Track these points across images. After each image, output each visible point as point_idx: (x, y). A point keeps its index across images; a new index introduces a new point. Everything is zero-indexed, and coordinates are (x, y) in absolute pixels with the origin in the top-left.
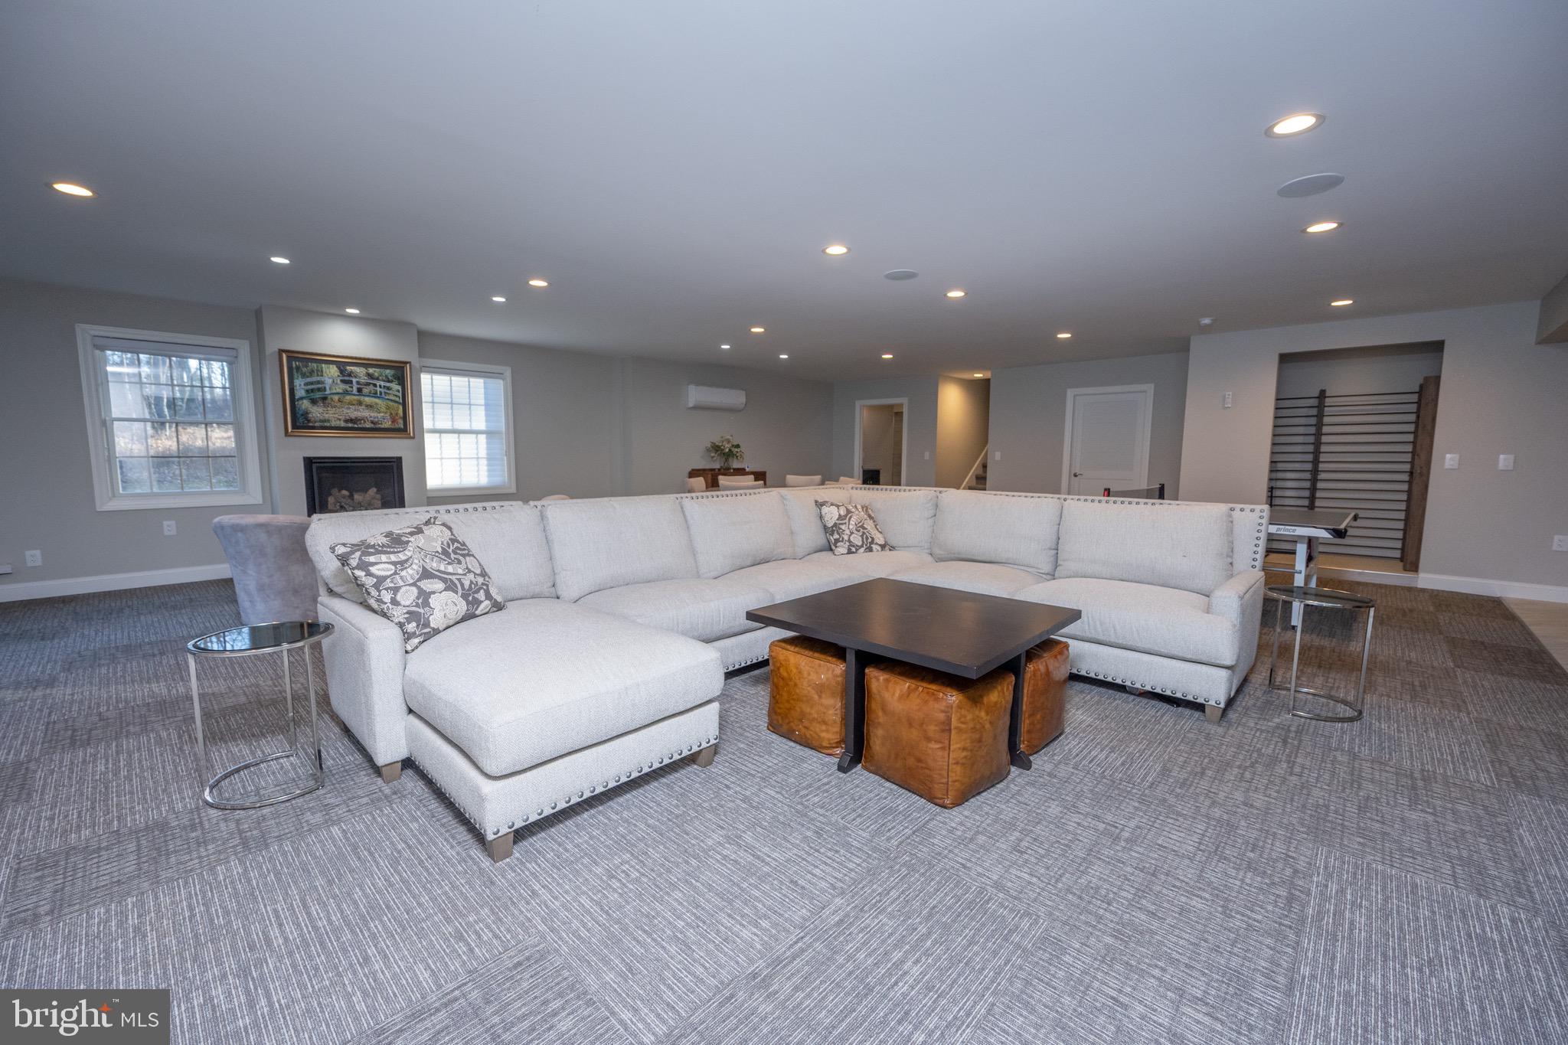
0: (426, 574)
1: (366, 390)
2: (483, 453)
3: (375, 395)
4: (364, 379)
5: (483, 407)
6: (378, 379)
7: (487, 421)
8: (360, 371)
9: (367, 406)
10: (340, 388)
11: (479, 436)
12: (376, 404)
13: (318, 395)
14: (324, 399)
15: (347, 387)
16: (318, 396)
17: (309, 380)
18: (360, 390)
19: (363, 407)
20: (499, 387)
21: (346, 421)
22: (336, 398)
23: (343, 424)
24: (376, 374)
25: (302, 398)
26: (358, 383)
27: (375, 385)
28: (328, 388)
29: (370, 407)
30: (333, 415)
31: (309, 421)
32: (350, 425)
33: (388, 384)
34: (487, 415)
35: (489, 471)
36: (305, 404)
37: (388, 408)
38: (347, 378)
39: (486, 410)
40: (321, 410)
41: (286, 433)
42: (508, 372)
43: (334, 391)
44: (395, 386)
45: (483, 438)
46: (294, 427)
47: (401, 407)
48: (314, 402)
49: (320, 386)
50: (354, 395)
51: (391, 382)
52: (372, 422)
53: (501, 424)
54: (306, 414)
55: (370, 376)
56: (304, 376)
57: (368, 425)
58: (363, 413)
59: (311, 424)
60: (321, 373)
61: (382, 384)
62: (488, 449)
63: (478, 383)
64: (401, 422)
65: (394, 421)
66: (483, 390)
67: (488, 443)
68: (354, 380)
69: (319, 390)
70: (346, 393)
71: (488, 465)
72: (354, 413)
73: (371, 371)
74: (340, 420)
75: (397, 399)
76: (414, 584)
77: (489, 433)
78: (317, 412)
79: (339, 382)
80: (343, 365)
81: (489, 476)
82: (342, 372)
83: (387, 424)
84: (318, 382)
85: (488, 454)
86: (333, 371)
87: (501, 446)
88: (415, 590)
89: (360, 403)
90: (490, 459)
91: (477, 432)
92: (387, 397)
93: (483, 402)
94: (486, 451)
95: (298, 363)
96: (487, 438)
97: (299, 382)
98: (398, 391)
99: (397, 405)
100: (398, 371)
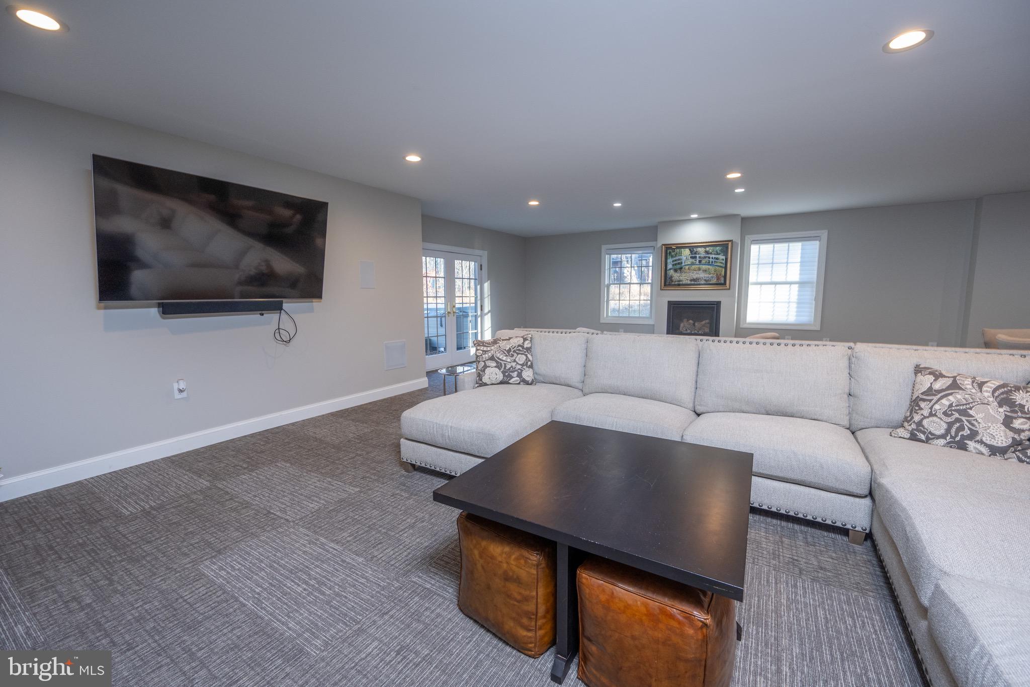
0: (492, 358)
1: (703, 262)
2: (794, 298)
3: (708, 264)
4: (703, 254)
5: (799, 264)
6: (711, 254)
7: (800, 274)
8: (701, 250)
9: (703, 271)
10: (690, 261)
11: (793, 286)
12: (709, 269)
13: (678, 266)
14: (681, 268)
15: (693, 260)
16: (679, 268)
17: (675, 259)
18: (700, 262)
19: (701, 271)
20: (814, 248)
21: (691, 280)
22: (687, 267)
23: (689, 282)
24: (711, 251)
25: (670, 269)
26: (700, 257)
27: (709, 258)
28: (683, 262)
29: (705, 271)
30: (685, 277)
31: (672, 281)
32: (693, 283)
33: (717, 256)
34: (801, 270)
35: (797, 311)
36: (672, 272)
37: (715, 271)
38: (693, 255)
39: (801, 266)
40: (678, 275)
41: (661, 289)
42: (824, 234)
43: (687, 264)
44: (722, 257)
45: (795, 288)
46: (665, 285)
47: (724, 270)
48: (676, 271)
49: (679, 261)
50: (697, 265)
51: (718, 254)
52: (705, 280)
53: (813, 275)
54: (671, 278)
55: (707, 252)
56: (672, 257)
57: (703, 282)
58: (701, 275)
59: (673, 283)
60: (680, 254)
61: (714, 256)
62: (799, 295)
63: (796, 248)
64: (723, 279)
65: (718, 279)
66: (800, 251)
67: (799, 291)
68: (698, 256)
69: (679, 264)
70: (693, 264)
71: (798, 307)
72: (695, 276)
73: (708, 249)
74: (688, 280)
75: (722, 265)
76: (484, 362)
77: (802, 284)
78: (676, 276)
79: (689, 258)
80: (692, 247)
81: (797, 316)
82: (691, 252)
83: (714, 281)
84: (679, 259)
85: (798, 299)
86: (686, 252)
87: (810, 294)
88: (483, 363)
89: (699, 269)
90: (800, 303)
91: (791, 283)
92: (716, 264)
93: (799, 260)
94: (797, 297)
95: (670, 250)
96: (799, 287)
97: (670, 260)
98: (723, 260)
99: (721, 268)
100: (724, 246)
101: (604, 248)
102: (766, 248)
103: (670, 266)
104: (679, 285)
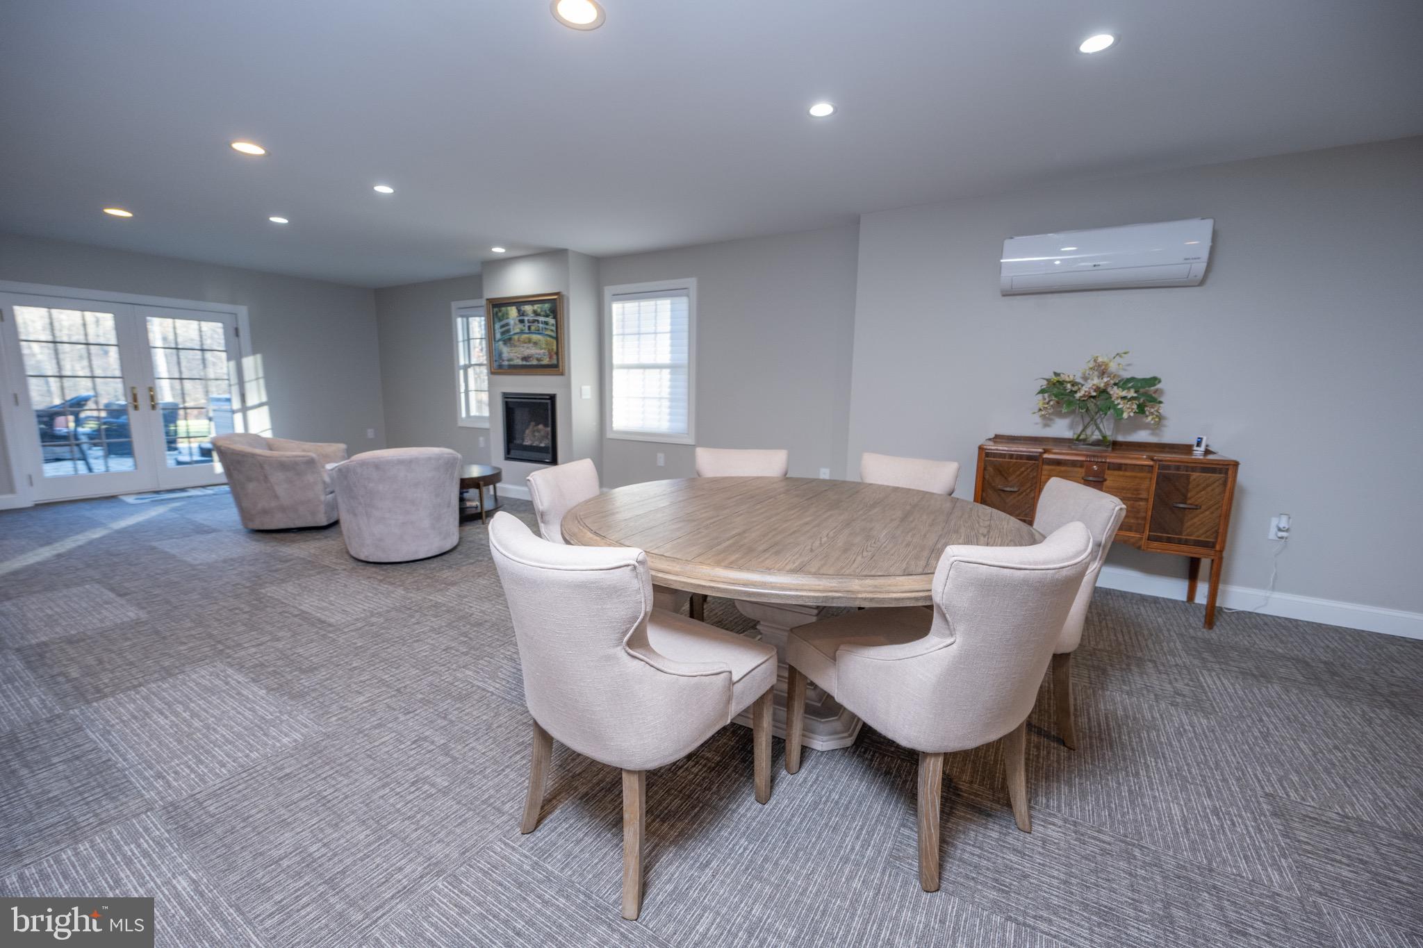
1: (533, 328)
2: (666, 391)
3: (538, 332)
5: (669, 335)
6: (540, 315)
7: (672, 352)
9: (534, 343)
11: (663, 371)
12: (539, 340)
13: (507, 336)
14: (510, 339)
15: (522, 326)
18: (529, 327)
19: (532, 344)
22: (516, 337)
23: (520, 362)
24: (538, 310)
25: (500, 340)
26: (529, 321)
27: (538, 322)
31: (503, 361)
32: (524, 363)
33: (547, 320)
34: (672, 345)
35: (670, 414)
38: (521, 318)
39: (672, 338)
40: (508, 350)
41: (492, 372)
43: (515, 331)
44: (552, 321)
45: (666, 372)
46: (495, 367)
47: (555, 343)
49: (508, 328)
51: (547, 316)
52: (538, 360)
55: (535, 313)
56: (500, 319)
57: (535, 362)
59: (504, 364)
60: (507, 315)
61: (543, 319)
62: (672, 387)
64: (555, 357)
66: (669, 313)
69: (507, 331)
70: (522, 332)
71: (670, 407)
72: (527, 352)
73: (535, 308)
74: (519, 358)
77: (673, 367)
79: (517, 322)
81: (671, 421)
82: (519, 311)
83: (546, 361)
84: (507, 324)
85: (671, 393)
89: (530, 341)
92: (546, 333)
93: (668, 328)
94: (668, 390)
95: (497, 307)
96: (671, 373)
98: (553, 325)
99: (552, 340)
101: (454, 305)
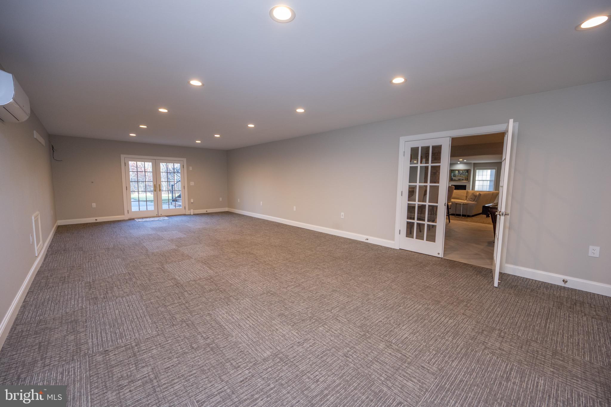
4: (462, 173)
8: (461, 171)
10: (458, 174)
16: (455, 176)
17: (454, 173)
20: (494, 171)
21: (458, 179)
28: (456, 174)
29: (462, 177)
30: (456, 178)
36: (453, 177)
37: (465, 177)
42: (496, 168)
48: (454, 177)
50: (460, 175)
53: (493, 179)
54: (452, 179)
58: (461, 178)
63: (489, 171)
65: (466, 179)
67: (490, 183)
68: (460, 173)
75: (467, 175)
78: (454, 178)
80: (459, 171)
86: (457, 172)
87: (493, 183)
90: (490, 186)
91: (487, 181)
97: (452, 174)
100: (468, 171)
102: (481, 171)
103: (452, 175)
104: (455, 180)
